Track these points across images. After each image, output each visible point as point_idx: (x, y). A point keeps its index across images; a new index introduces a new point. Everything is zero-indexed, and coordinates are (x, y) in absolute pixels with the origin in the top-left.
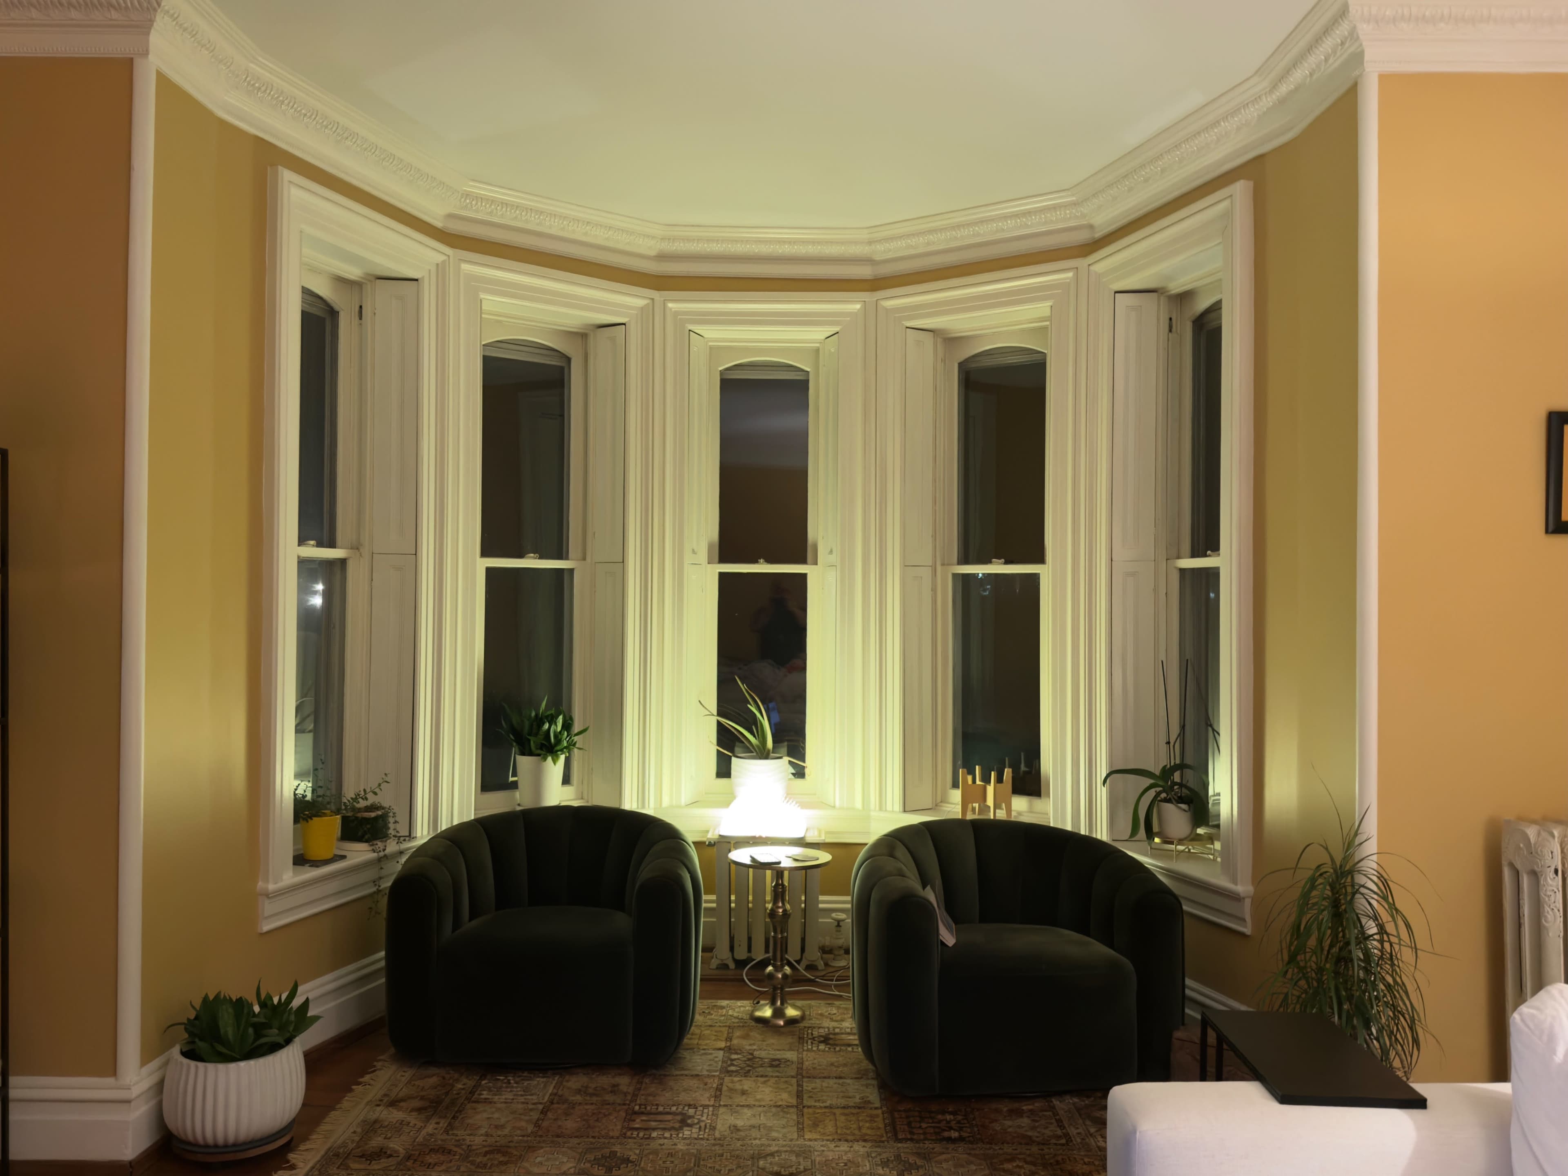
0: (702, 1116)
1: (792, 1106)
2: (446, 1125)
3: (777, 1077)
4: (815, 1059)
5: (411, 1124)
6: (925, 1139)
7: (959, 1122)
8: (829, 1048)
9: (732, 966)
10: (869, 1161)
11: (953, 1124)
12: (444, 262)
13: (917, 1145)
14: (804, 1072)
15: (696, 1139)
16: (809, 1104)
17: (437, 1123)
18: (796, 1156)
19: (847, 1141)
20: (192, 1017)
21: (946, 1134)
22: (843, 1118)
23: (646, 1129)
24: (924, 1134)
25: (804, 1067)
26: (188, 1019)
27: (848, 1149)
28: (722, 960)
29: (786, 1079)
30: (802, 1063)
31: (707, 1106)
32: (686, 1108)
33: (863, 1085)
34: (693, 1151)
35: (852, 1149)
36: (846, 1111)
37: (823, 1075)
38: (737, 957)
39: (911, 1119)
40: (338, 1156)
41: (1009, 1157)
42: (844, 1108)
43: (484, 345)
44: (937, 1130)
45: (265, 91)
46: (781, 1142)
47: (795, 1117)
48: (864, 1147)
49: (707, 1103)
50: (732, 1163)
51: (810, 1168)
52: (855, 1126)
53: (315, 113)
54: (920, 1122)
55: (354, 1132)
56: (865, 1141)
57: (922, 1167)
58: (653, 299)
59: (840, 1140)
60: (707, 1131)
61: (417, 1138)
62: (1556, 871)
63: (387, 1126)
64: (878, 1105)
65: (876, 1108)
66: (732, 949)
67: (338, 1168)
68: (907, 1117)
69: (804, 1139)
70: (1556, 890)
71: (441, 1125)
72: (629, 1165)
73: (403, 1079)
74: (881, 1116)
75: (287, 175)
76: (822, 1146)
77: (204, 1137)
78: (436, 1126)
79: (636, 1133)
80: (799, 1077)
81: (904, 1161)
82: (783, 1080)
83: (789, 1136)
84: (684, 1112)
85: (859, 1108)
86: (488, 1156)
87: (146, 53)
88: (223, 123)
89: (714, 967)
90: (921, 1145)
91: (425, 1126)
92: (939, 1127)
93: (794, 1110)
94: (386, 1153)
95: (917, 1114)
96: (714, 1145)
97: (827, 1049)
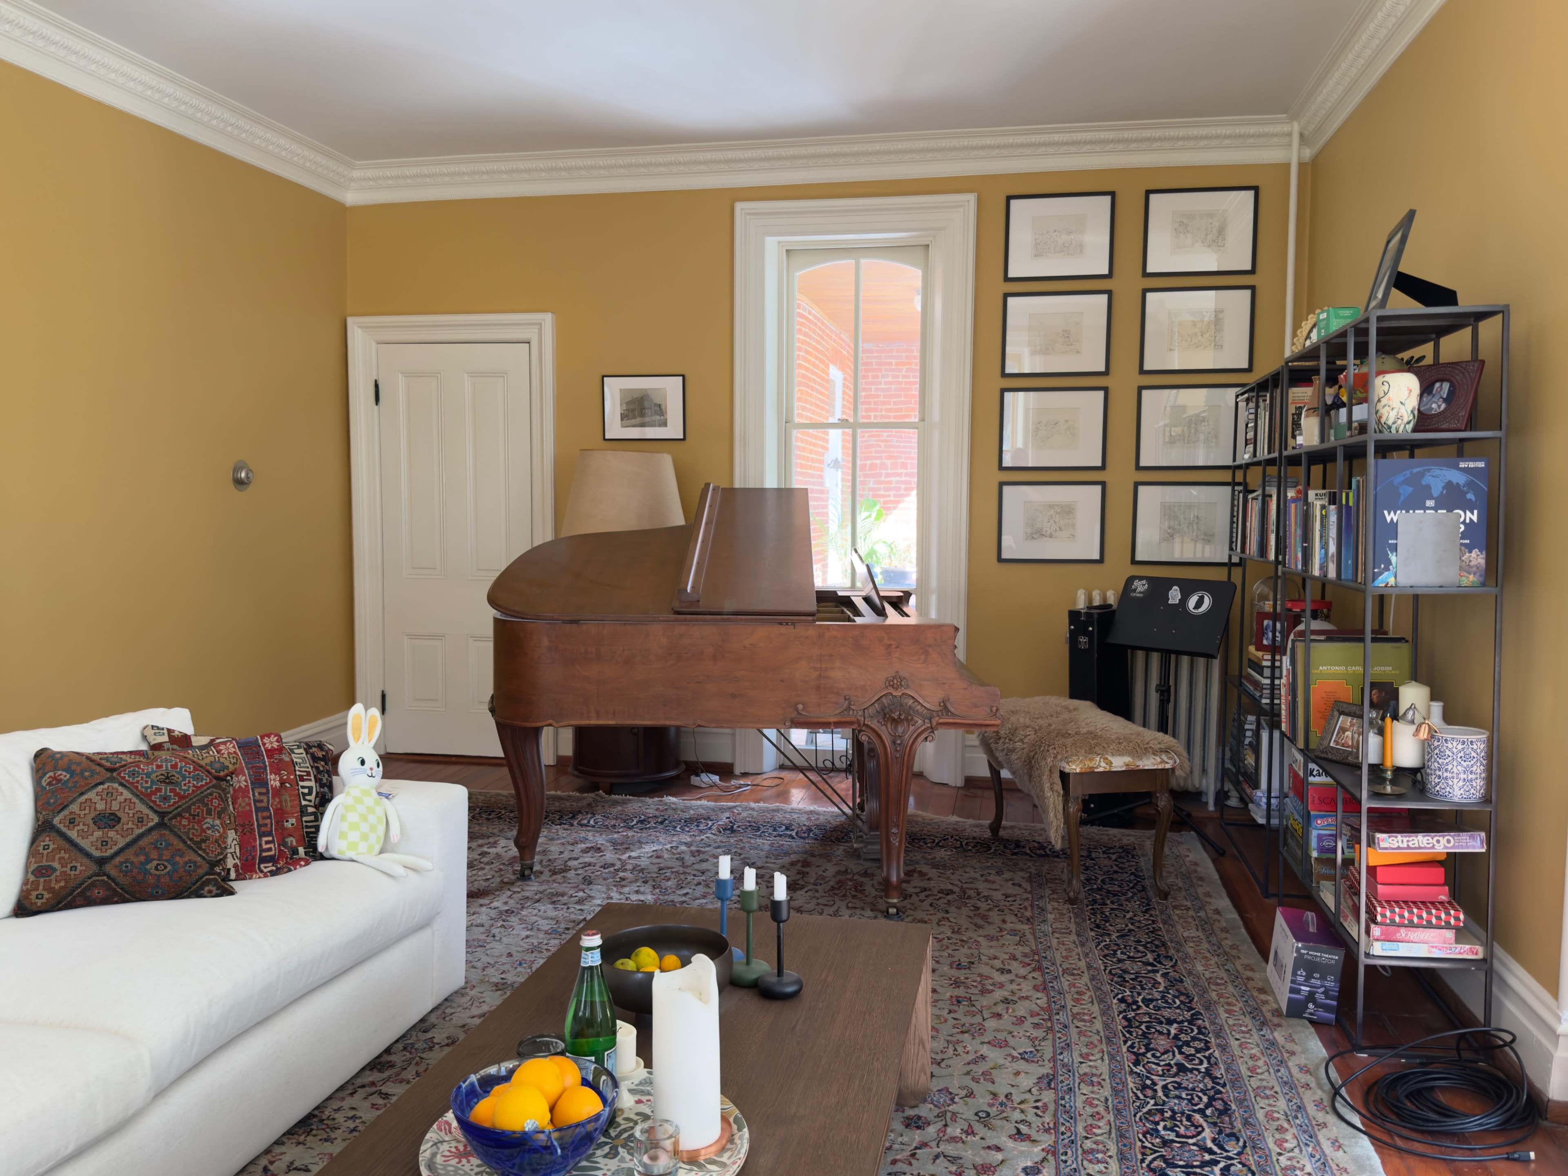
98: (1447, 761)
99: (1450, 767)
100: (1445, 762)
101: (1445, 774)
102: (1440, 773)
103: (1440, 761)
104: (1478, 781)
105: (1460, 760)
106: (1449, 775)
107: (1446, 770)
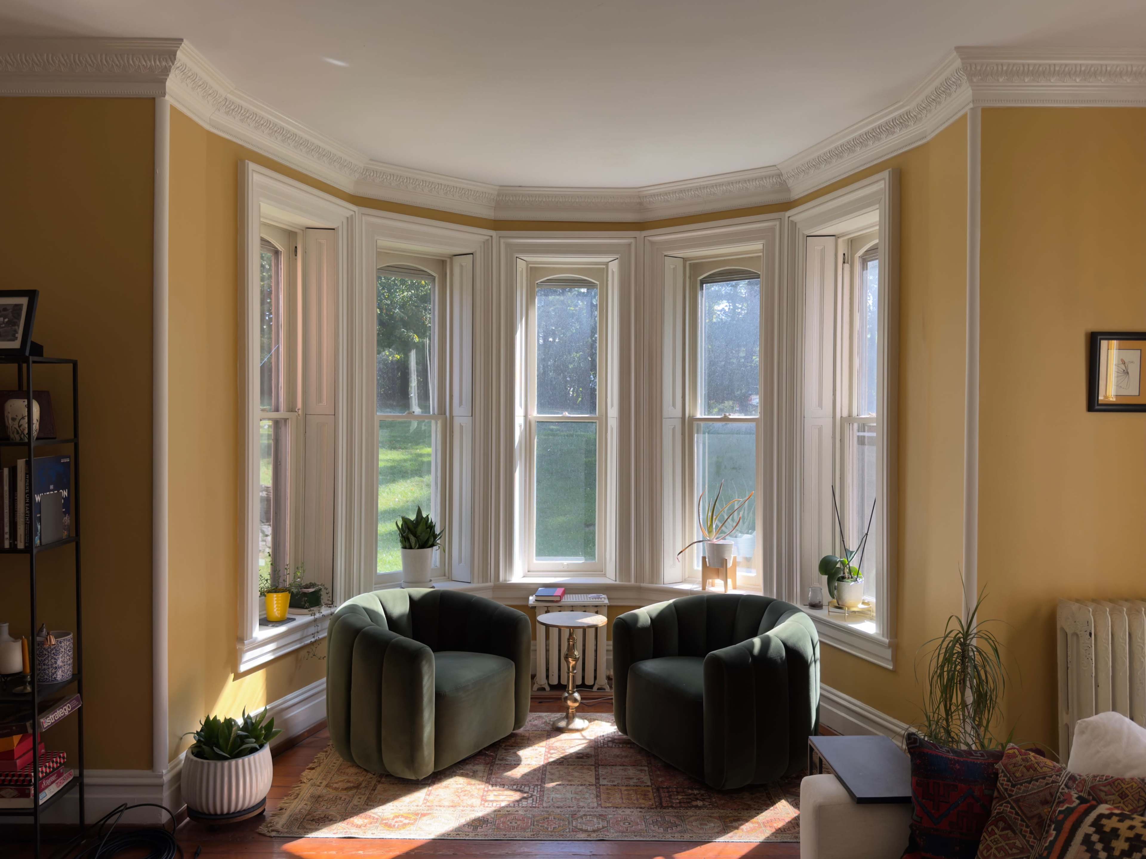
0: (534, 792)
1: (592, 785)
2: (366, 799)
3: (581, 765)
4: (606, 753)
5: (342, 799)
6: (681, 807)
7: (702, 795)
8: (615, 746)
9: (548, 688)
10: (644, 821)
11: (698, 796)
12: (352, 216)
13: (676, 811)
14: (600, 762)
15: (531, 807)
16: (603, 783)
17: (360, 798)
18: (597, 818)
19: (629, 808)
20: (199, 730)
21: (694, 803)
22: (626, 792)
23: (497, 801)
24: (680, 803)
25: (599, 758)
26: (197, 732)
27: (630, 814)
28: (541, 685)
29: (588, 767)
30: (598, 756)
31: (537, 785)
32: (523, 787)
33: (638, 770)
34: (528, 815)
35: (633, 814)
36: (629, 788)
37: (611, 764)
38: (551, 683)
39: (671, 793)
40: (297, 820)
41: (736, 818)
42: (627, 786)
43: (378, 269)
44: (688, 800)
45: (237, 111)
46: (587, 809)
47: (595, 792)
48: (640, 812)
49: (537, 783)
50: (555, 823)
51: (606, 826)
52: (634, 798)
53: (269, 122)
54: (677, 795)
55: (306, 804)
56: (641, 808)
57: (679, 825)
58: (491, 236)
59: (625, 808)
60: (538, 801)
61: (347, 808)
62: (1090, 634)
63: (327, 800)
64: (649, 784)
65: (648, 786)
66: (547, 677)
67: (298, 828)
68: (668, 792)
69: (602, 807)
70: (1090, 646)
71: (362, 799)
72: (488, 825)
73: (334, 768)
74: (651, 791)
75: (252, 166)
76: (613, 811)
77: (208, 809)
78: (359, 800)
79: (491, 803)
80: (596, 765)
81: (668, 821)
82: (586, 767)
83: (591, 805)
84: (521, 789)
85: (637, 786)
86: (395, 820)
87: (164, 95)
88: (209, 133)
89: (536, 690)
90: (678, 810)
91: (352, 800)
92: (690, 799)
93: (594, 787)
94: (328, 818)
95: (675, 790)
96: (543, 811)
97: (614, 746)
98: (45, 658)
99: (46, 662)
100: (43, 659)
101: (44, 667)
102: (40, 667)
103: (40, 659)
104: (66, 666)
105: (53, 655)
106: (46, 667)
107: (44, 664)
